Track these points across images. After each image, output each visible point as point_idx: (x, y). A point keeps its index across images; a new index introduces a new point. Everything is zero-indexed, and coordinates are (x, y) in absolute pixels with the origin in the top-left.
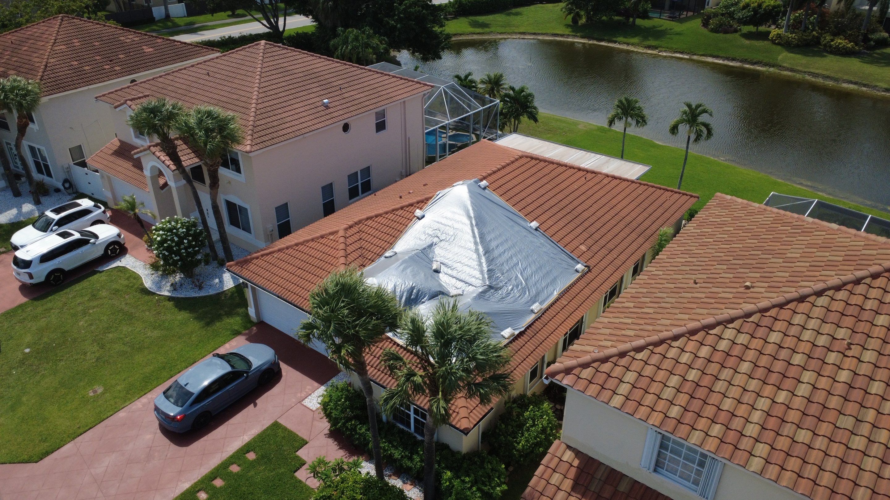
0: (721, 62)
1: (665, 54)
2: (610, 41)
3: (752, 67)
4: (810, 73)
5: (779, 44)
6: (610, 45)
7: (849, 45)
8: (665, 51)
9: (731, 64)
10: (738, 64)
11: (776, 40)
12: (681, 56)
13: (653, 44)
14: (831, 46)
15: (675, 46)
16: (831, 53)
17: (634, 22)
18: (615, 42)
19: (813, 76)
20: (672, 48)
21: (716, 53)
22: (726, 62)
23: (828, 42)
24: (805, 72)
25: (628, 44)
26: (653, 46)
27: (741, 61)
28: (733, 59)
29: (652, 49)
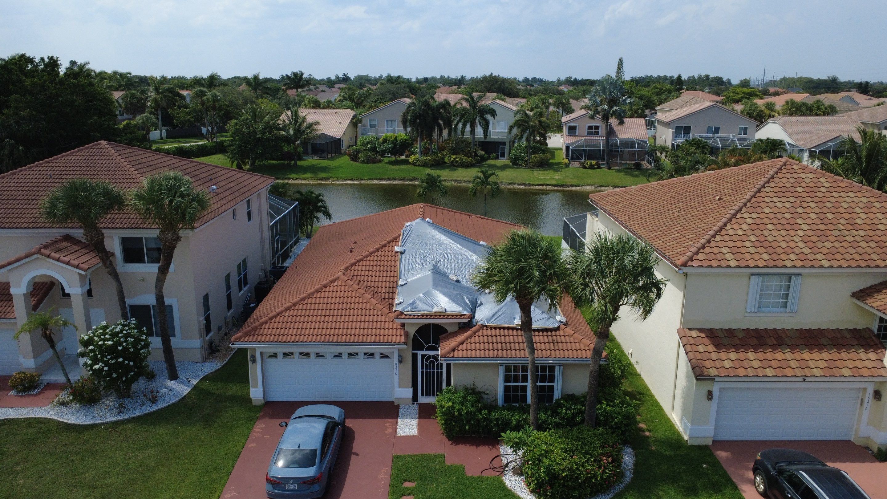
0: (385, 182)
1: (337, 183)
2: (283, 179)
3: (410, 183)
4: (455, 181)
5: (419, 165)
6: (285, 181)
7: (469, 160)
8: (337, 180)
9: (394, 183)
10: (399, 182)
11: (416, 163)
12: (352, 182)
13: (324, 176)
14: (457, 162)
15: (344, 176)
16: (458, 166)
17: (295, 163)
18: (289, 179)
19: (458, 183)
20: (341, 177)
21: (378, 177)
22: (389, 182)
23: (454, 159)
24: (451, 180)
25: (301, 179)
26: (324, 178)
27: (401, 180)
28: (394, 179)
29: (325, 181)
